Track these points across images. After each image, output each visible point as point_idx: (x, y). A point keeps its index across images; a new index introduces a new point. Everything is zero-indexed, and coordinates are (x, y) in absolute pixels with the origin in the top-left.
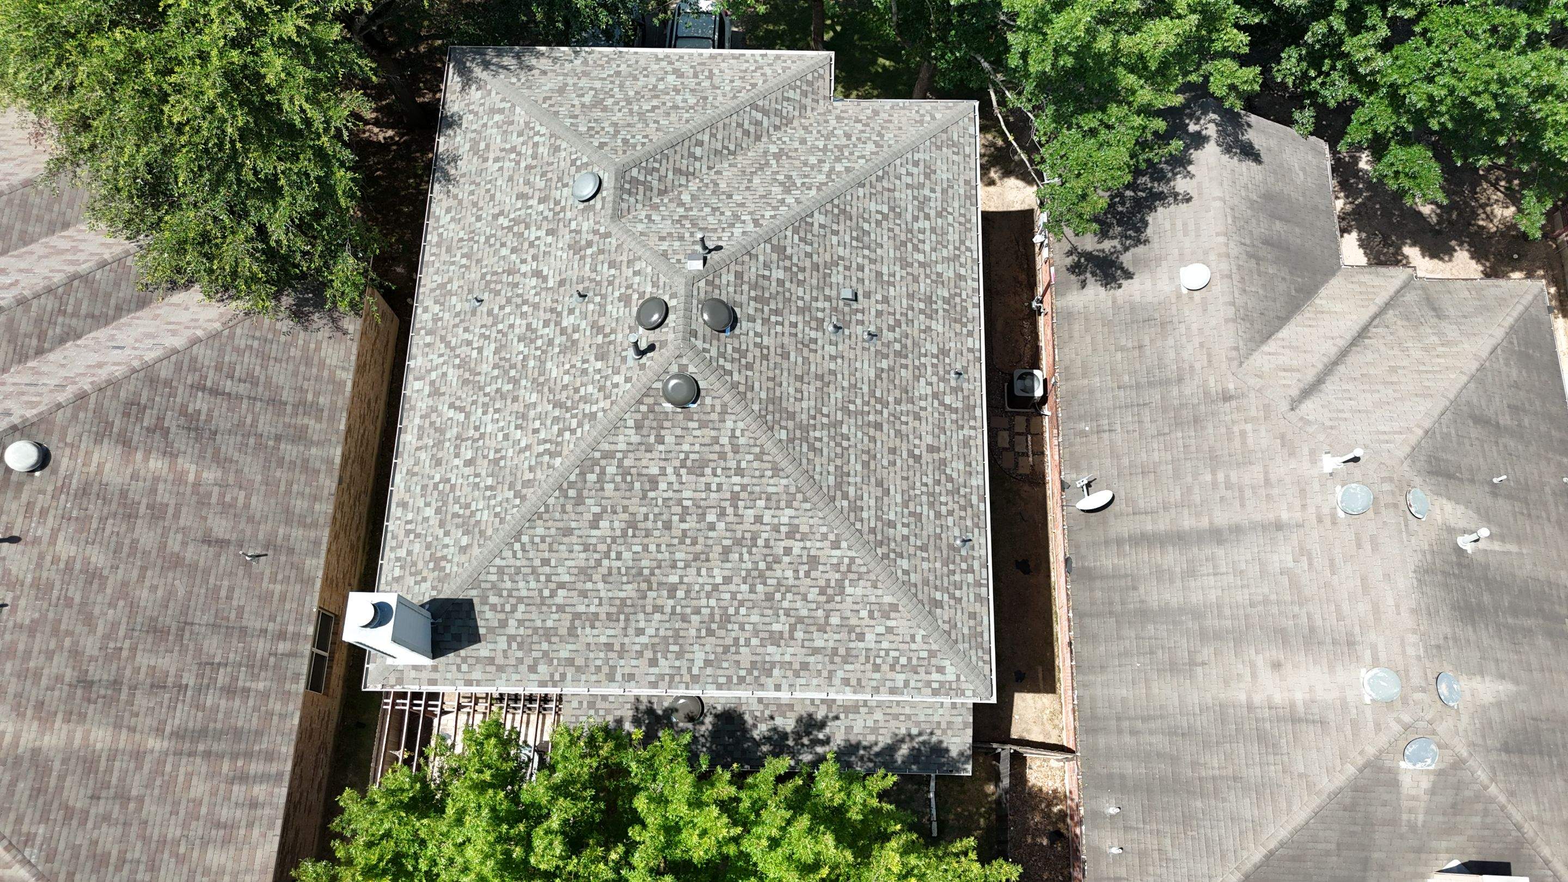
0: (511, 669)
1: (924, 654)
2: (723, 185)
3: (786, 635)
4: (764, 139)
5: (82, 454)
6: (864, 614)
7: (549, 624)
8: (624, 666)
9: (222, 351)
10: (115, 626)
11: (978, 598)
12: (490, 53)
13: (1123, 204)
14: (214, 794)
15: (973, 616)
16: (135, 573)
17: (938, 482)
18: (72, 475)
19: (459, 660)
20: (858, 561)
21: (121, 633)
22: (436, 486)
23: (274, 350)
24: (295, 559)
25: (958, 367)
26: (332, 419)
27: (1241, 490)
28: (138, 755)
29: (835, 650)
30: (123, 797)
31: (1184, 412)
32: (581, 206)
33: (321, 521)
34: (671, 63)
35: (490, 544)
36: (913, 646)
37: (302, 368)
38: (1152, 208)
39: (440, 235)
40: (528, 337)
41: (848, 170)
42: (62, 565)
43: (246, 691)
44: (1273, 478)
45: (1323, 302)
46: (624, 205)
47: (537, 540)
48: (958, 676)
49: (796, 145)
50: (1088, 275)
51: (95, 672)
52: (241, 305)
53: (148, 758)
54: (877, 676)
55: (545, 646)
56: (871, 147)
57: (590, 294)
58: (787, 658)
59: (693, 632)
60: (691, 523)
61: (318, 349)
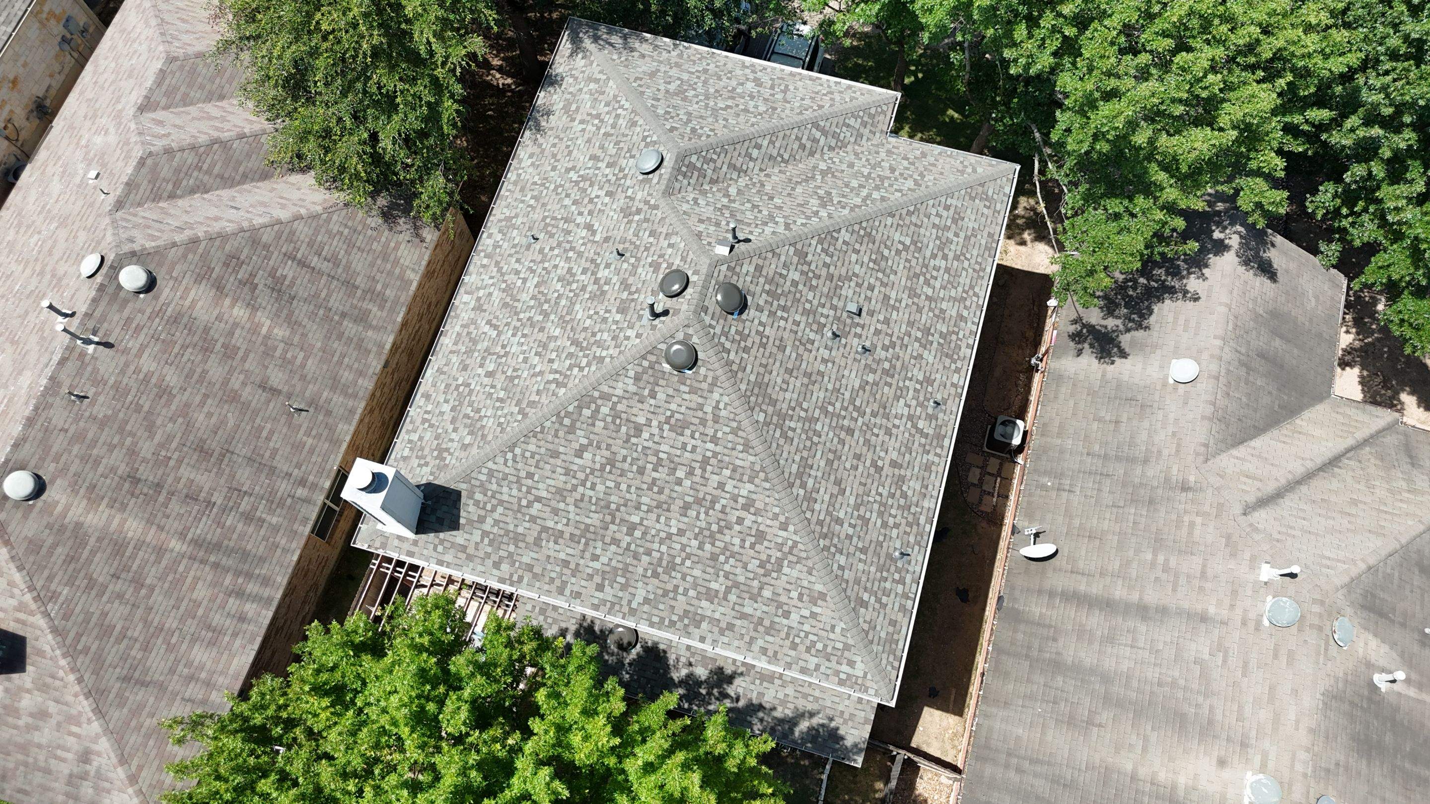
0: (478, 561)
1: (840, 646)
2: (768, 188)
3: (721, 595)
4: (817, 156)
5: (182, 288)
6: (794, 594)
7: (520, 530)
8: (575, 584)
9: (317, 231)
10: (170, 438)
11: (902, 608)
12: (603, 29)
13: (1134, 288)
14: (212, 600)
15: (893, 623)
16: (198, 399)
17: (893, 496)
18: (169, 304)
19: (437, 541)
20: (800, 546)
21: (174, 445)
22: (457, 387)
23: (360, 241)
24: (331, 421)
25: (939, 398)
26: (392, 310)
27: (1177, 576)
28: (160, 551)
29: (761, 620)
30: (138, 582)
31: (1142, 492)
32: (641, 177)
33: (361, 394)
34: (754, 72)
35: (488, 448)
36: (832, 636)
37: (379, 262)
38: (1161, 299)
39: (519, 175)
40: (567, 279)
41: (883, 199)
42: (141, 376)
43: (262, 521)
44: (1210, 573)
45: (1304, 424)
46: (677, 185)
47: (528, 454)
48: (866, 674)
49: (844, 167)
50: (1086, 346)
51: (144, 472)
52: (342, 197)
53: (167, 556)
54: (793, 653)
55: (512, 548)
56: (910, 183)
57: (627, 255)
58: (717, 615)
59: (640, 570)
60: (661, 474)
61: (396, 248)
